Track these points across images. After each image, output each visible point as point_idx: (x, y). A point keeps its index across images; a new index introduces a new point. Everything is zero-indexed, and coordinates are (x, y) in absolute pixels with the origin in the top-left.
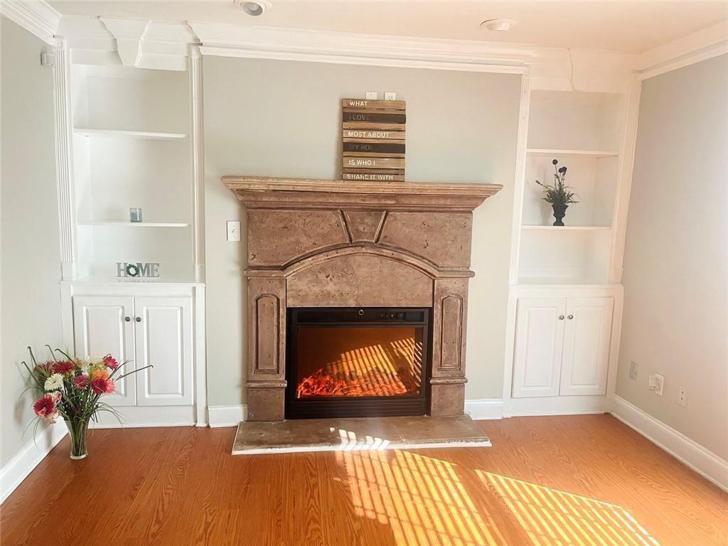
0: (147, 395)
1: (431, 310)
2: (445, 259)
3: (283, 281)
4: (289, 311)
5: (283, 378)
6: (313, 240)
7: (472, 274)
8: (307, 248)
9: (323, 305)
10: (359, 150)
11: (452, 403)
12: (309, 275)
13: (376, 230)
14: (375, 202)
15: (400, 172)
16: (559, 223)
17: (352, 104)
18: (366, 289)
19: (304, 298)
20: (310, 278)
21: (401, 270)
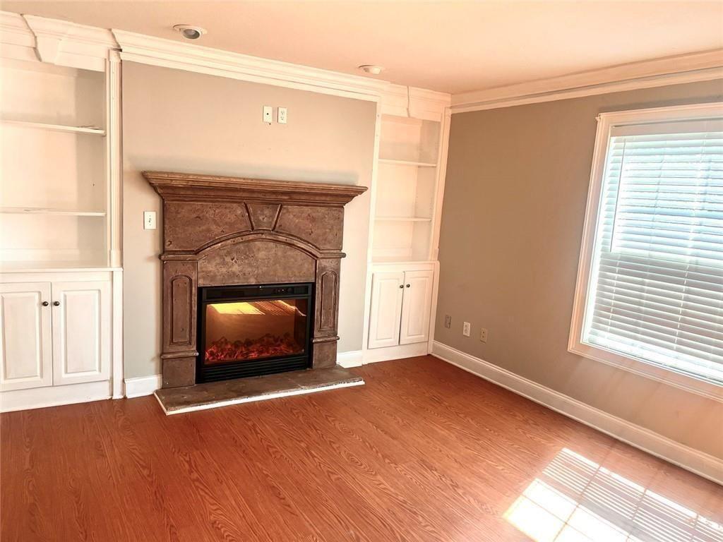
0: (64, 375)
1: (314, 284)
2: (325, 244)
3: (194, 263)
4: (200, 290)
5: (195, 348)
6: (221, 229)
7: (344, 255)
8: (216, 235)
9: (230, 283)
11: (328, 356)
12: (217, 258)
13: (273, 220)
14: (274, 197)
18: (265, 269)
19: (213, 278)
20: (218, 260)
21: (292, 253)
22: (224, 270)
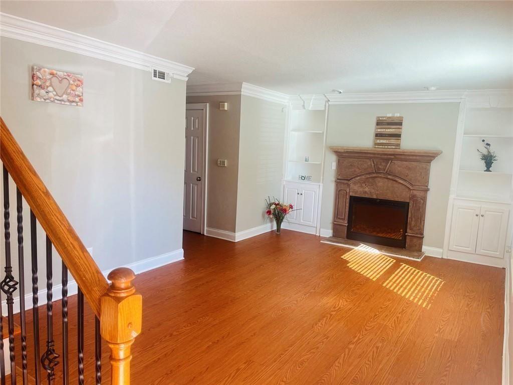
0: (302, 221)
1: (408, 203)
2: (416, 182)
3: (348, 185)
4: (351, 197)
5: (346, 222)
6: (361, 170)
7: (429, 190)
8: (358, 173)
10: (382, 136)
11: (416, 245)
13: (386, 168)
14: (386, 157)
15: (398, 145)
16: (488, 170)
17: (381, 119)
18: (381, 192)
19: (356, 192)
20: (359, 185)
21: (396, 185)
22: (361, 189)
